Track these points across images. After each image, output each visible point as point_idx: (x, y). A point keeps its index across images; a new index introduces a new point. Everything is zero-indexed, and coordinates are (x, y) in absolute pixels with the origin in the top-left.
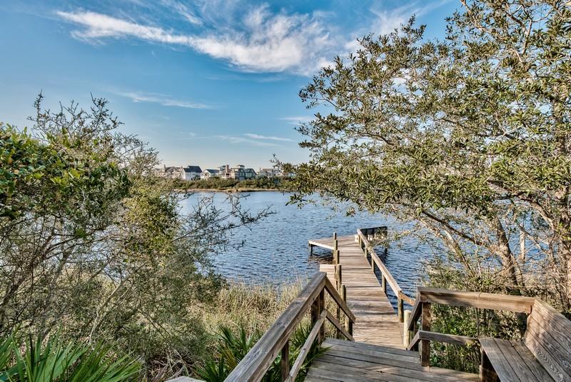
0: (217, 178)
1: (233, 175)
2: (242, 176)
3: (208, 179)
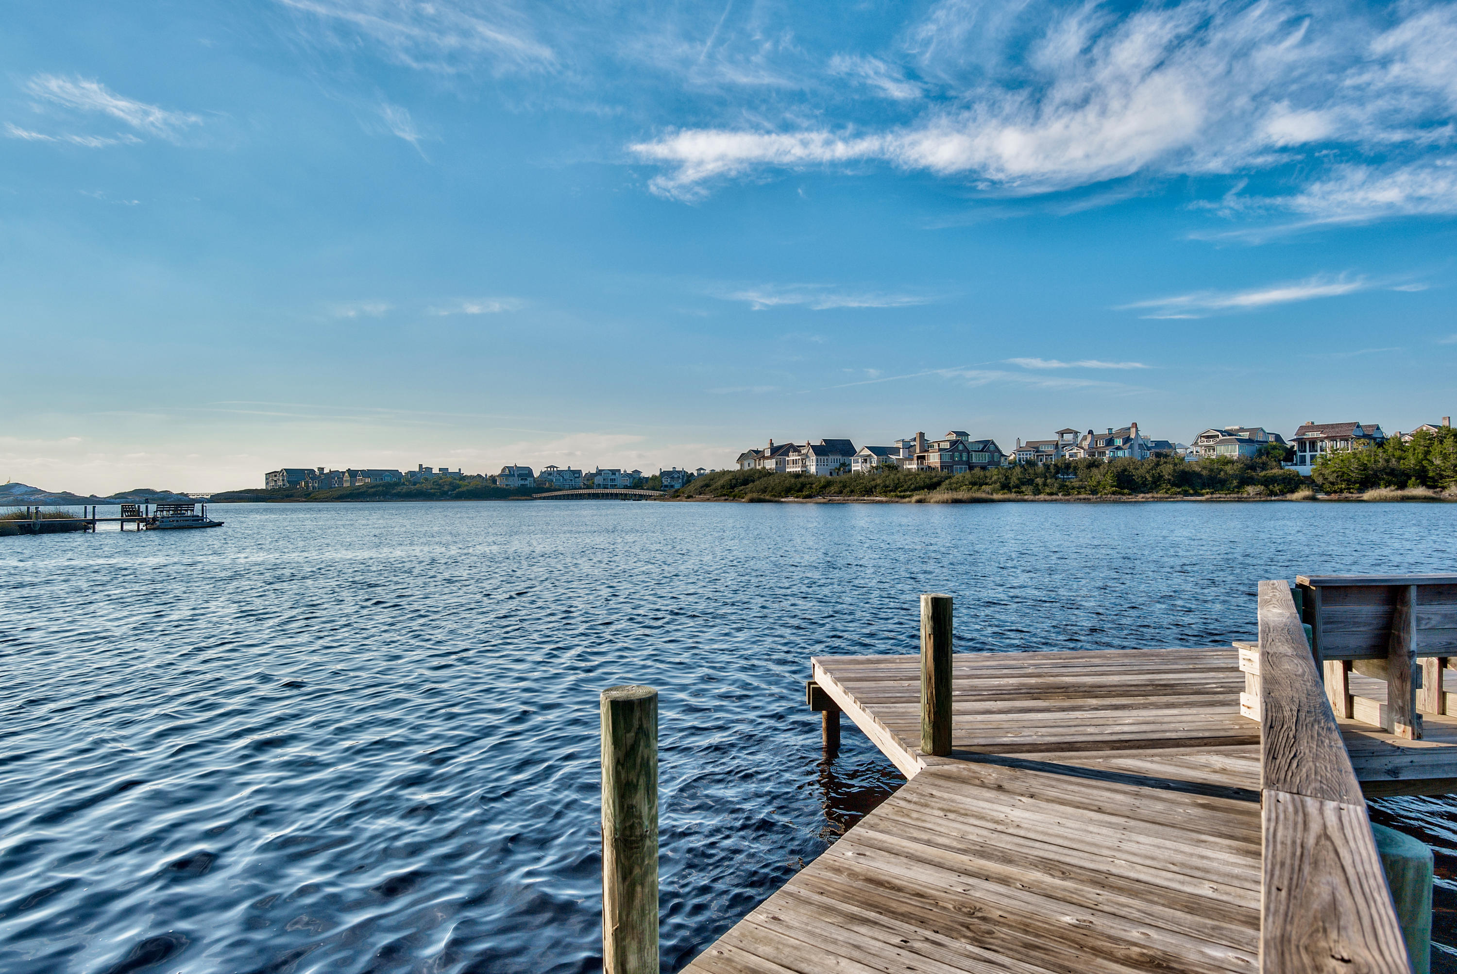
0: (893, 468)
1: (934, 459)
2: (961, 462)
3: (870, 471)
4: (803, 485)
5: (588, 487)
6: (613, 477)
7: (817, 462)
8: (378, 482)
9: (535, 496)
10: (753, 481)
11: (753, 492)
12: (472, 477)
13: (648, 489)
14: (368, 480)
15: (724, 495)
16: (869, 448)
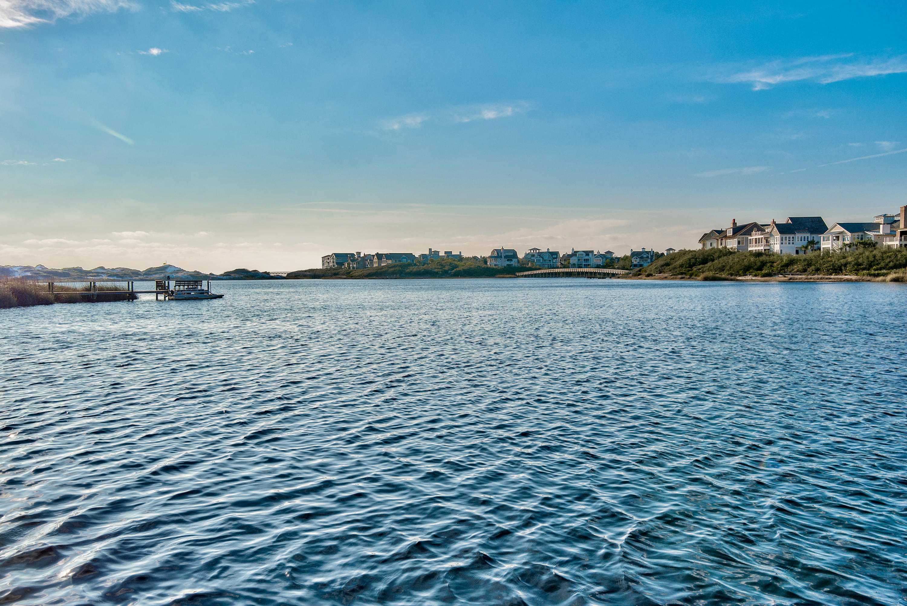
3: (841, 249)
4: (763, 264)
5: (565, 267)
6: (587, 257)
7: (782, 240)
8: (398, 263)
9: (518, 274)
10: (713, 260)
11: (711, 270)
12: (468, 259)
13: (618, 268)
14: (390, 262)
15: (682, 274)
16: (842, 225)
